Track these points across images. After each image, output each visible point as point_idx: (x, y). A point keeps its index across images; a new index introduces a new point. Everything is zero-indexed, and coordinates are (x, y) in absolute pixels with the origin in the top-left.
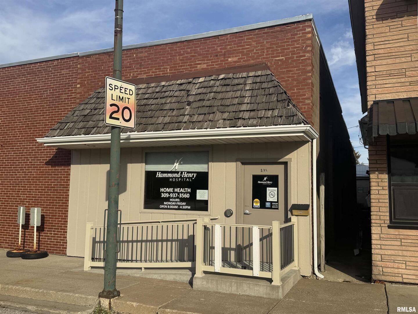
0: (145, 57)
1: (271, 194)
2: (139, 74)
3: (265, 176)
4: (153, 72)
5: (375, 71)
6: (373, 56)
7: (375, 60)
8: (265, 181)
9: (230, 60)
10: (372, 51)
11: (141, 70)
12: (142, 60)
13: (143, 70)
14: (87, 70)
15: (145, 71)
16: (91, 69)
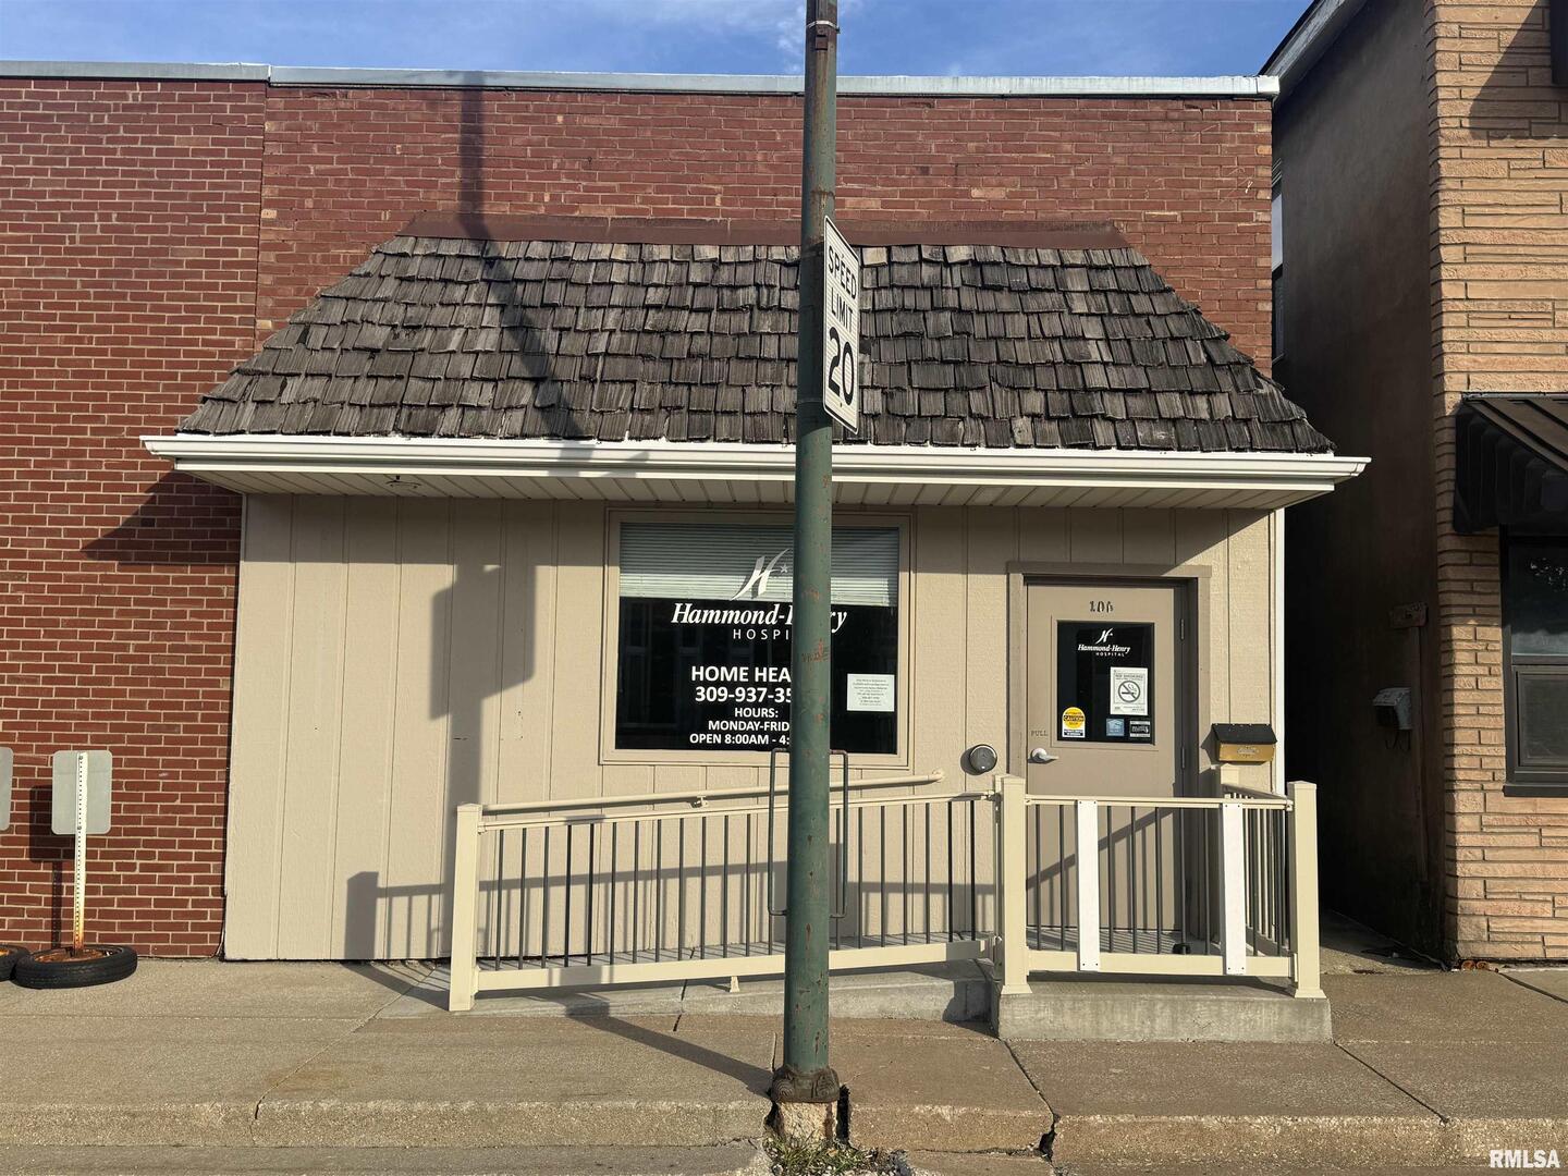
0: (607, 132)
1: (1127, 690)
2: (581, 200)
3: (1105, 626)
4: (645, 200)
5: (1467, 299)
6: (1461, 248)
7: (1465, 263)
8: (1105, 645)
9: (975, 193)
10: (1458, 231)
11: (592, 184)
12: (599, 144)
13: (600, 184)
14: (315, 149)
15: (611, 189)
16: (339, 150)
